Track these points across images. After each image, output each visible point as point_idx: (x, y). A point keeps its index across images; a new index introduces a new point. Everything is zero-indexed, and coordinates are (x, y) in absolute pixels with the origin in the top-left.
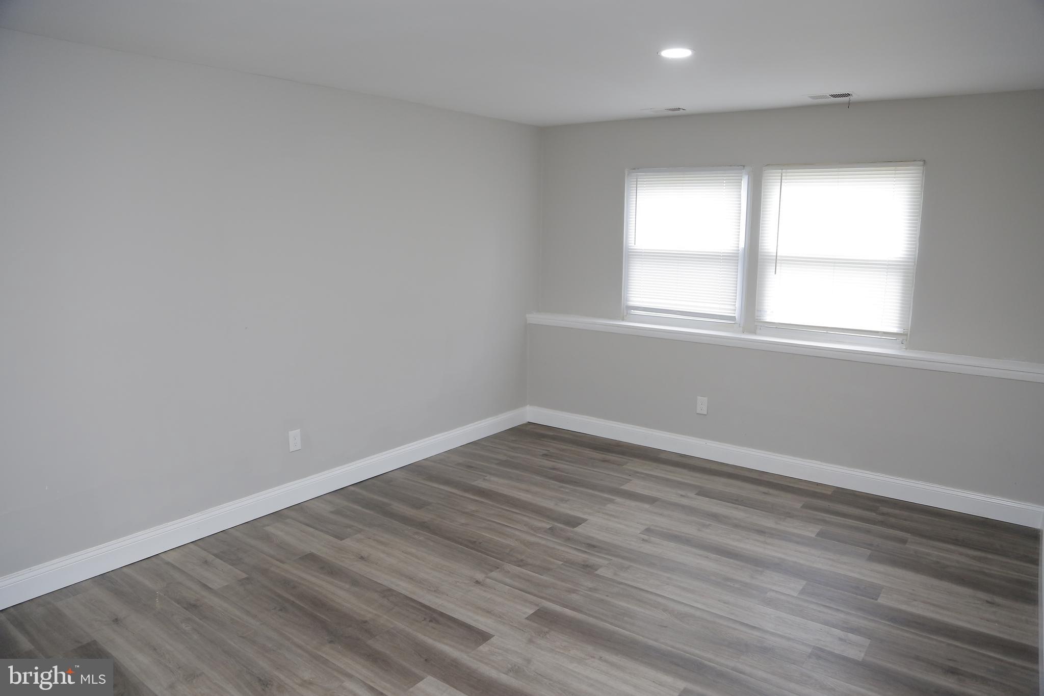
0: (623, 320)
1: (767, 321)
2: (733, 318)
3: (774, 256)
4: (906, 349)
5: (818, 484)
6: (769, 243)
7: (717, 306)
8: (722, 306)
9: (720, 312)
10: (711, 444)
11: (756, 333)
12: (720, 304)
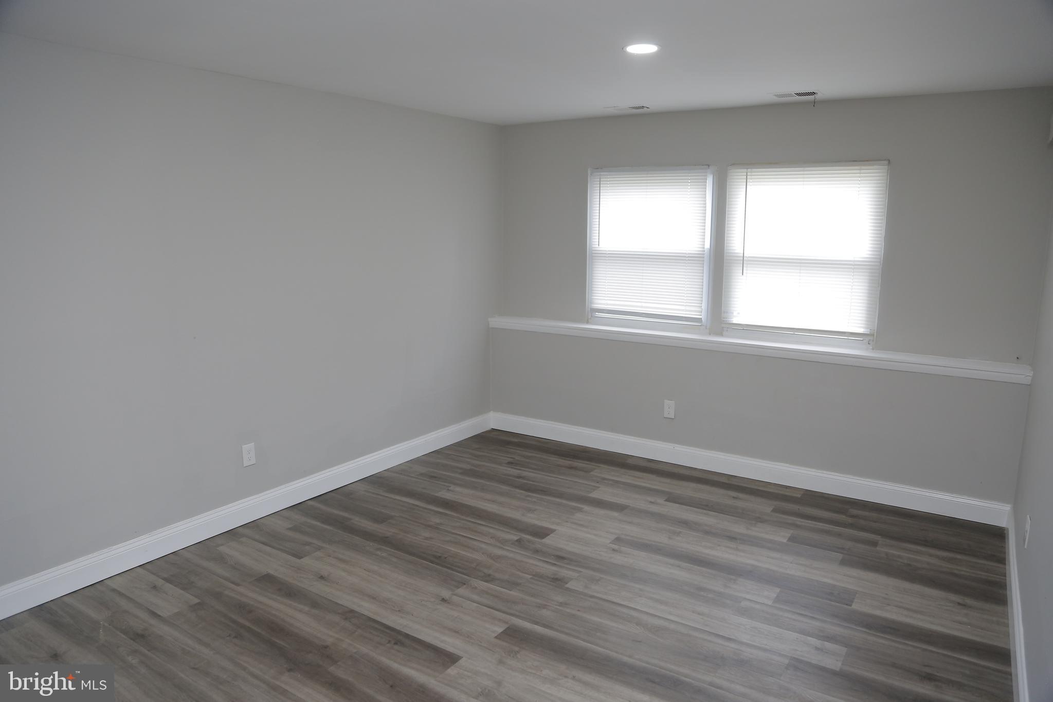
0: (588, 322)
1: (734, 322)
2: (699, 320)
3: (740, 257)
4: (873, 349)
5: (787, 487)
6: (735, 243)
7: (683, 308)
8: (688, 308)
9: (686, 314)
10: (679, 448)
11: (722, 336)
12: (686, 306)
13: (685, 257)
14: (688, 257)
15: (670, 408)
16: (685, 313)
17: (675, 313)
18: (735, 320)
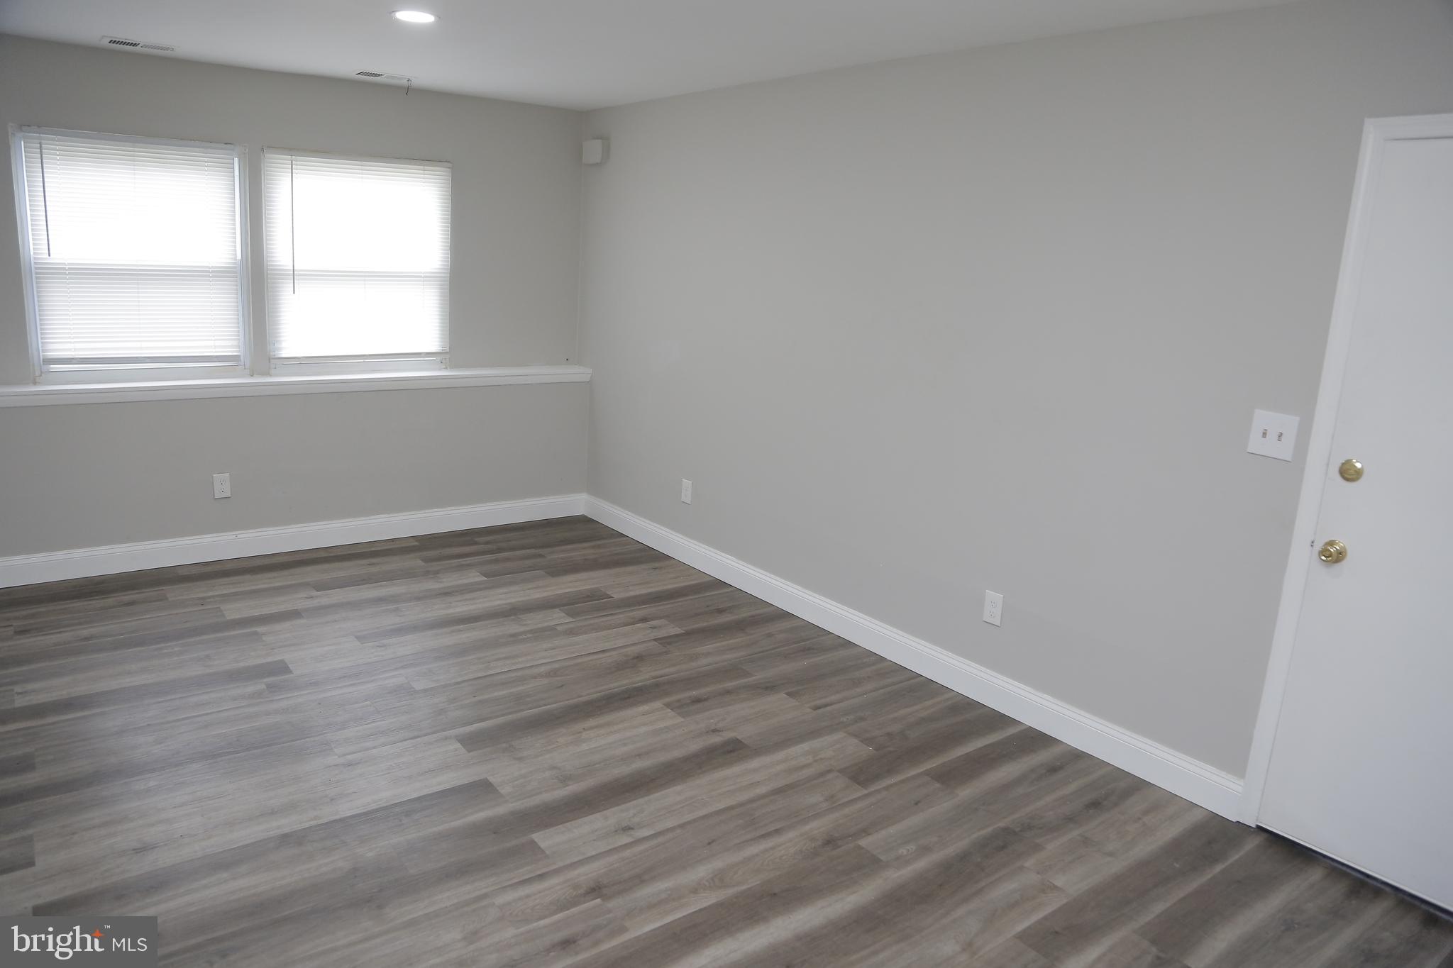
1: (283, 356)
2: (238, 357)
3: (289, 270)
4: (446, 368)
6: (280, 252)
7: (211, 343)
8: (218, 343)
9: (216, 352)
10: (244, 535)
11: (271, 376)
12: (215, 340)
13: (209, 272)
14: (212, 272)
15: (222, 484)
16: (214, 350)
17: (182, 353)
18: (284, 353)
